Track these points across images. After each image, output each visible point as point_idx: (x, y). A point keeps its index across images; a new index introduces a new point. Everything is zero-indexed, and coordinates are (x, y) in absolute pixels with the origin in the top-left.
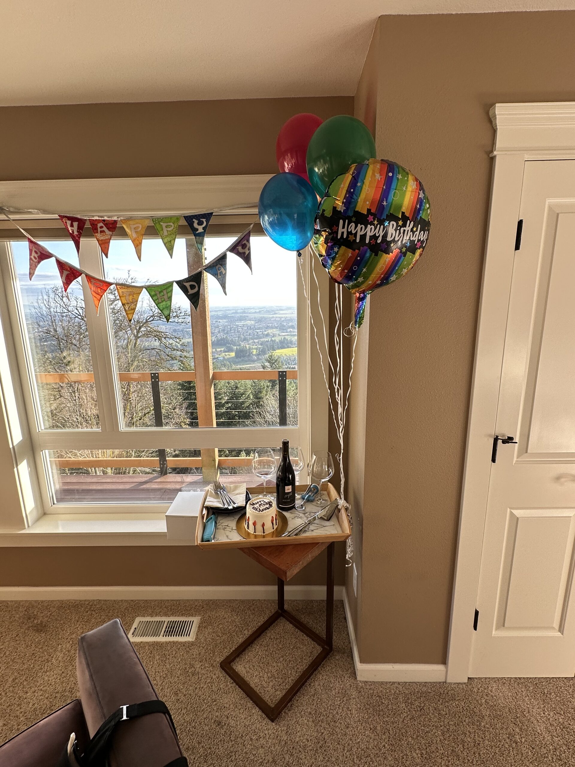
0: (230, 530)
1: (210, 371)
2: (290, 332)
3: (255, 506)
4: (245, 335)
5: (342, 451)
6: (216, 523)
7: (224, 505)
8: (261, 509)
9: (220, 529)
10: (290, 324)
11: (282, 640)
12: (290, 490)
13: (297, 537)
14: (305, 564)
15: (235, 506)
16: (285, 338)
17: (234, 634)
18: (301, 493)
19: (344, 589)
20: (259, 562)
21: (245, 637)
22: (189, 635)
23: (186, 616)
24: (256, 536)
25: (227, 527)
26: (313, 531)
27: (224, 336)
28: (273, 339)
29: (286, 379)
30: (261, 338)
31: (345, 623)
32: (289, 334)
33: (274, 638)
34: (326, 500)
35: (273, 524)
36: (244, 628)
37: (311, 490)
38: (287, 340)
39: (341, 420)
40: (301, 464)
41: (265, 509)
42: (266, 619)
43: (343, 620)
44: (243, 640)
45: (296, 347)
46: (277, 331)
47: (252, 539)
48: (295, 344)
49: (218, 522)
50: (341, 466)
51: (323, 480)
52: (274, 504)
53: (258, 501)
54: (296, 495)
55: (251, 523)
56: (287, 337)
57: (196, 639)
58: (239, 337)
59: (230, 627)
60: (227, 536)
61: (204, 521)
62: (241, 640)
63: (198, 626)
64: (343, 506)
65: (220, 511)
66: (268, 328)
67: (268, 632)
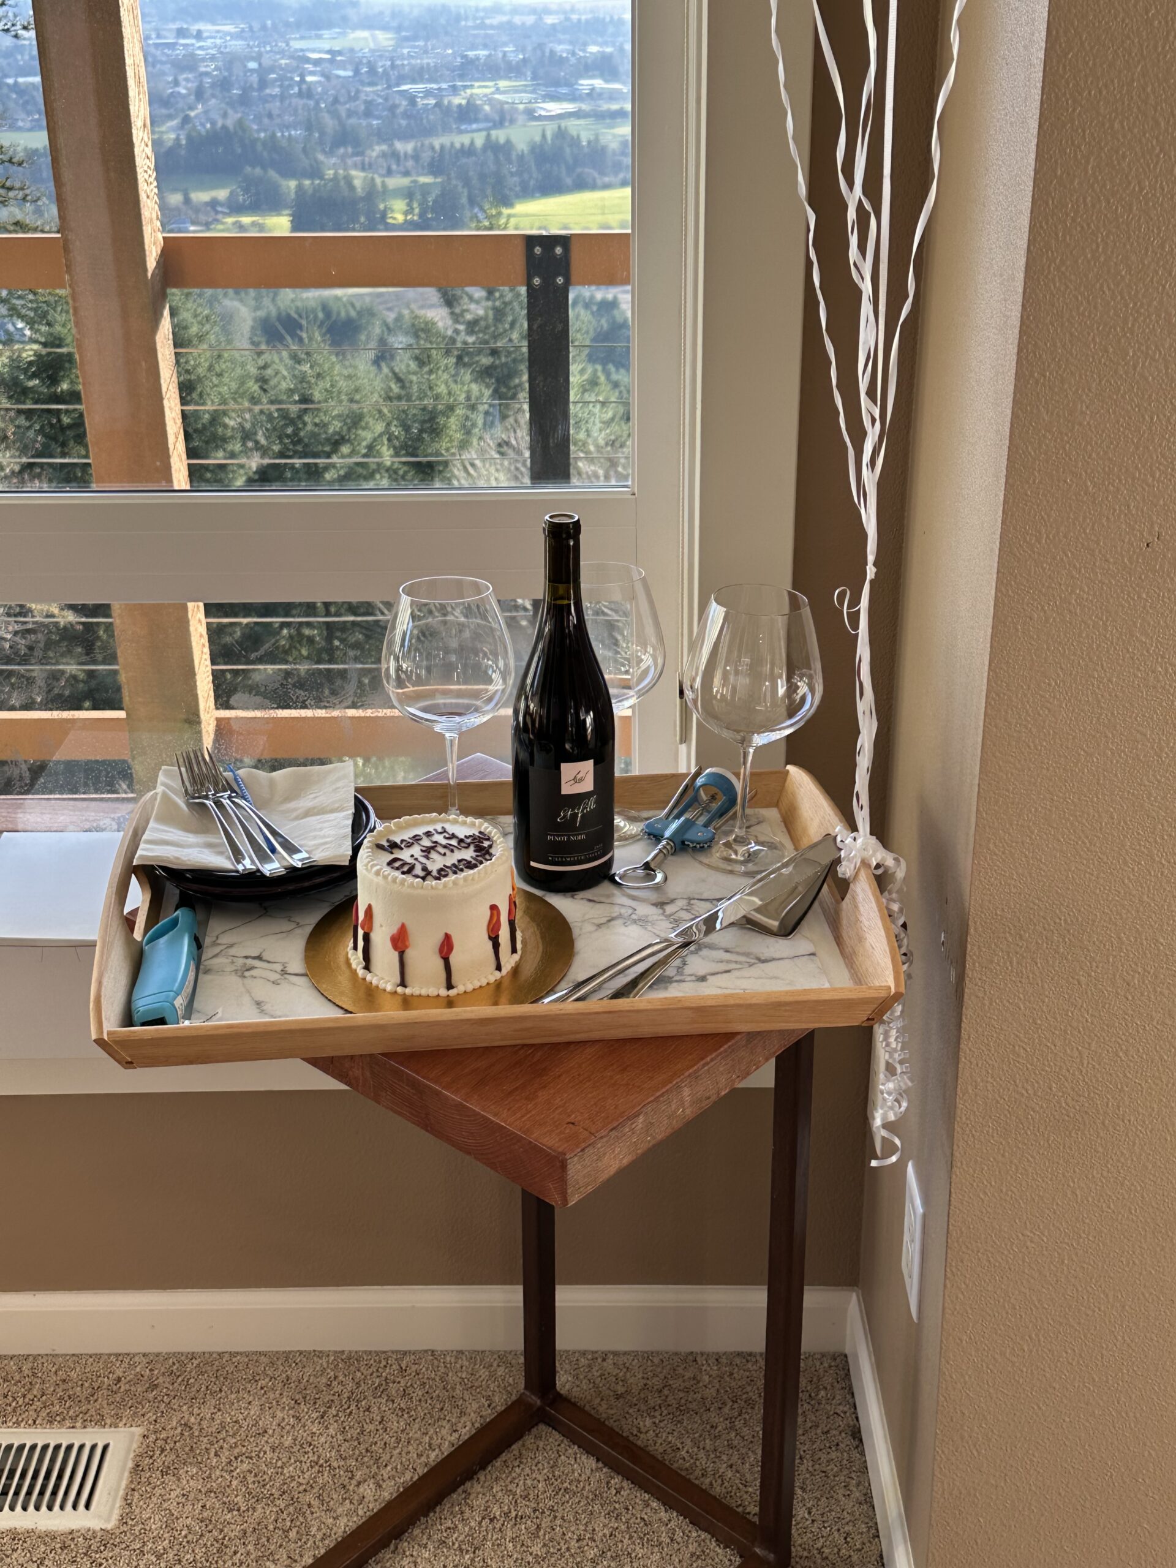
0: (276, 976)
1: (147, 230)
2: (593, 94)
3: (405, 855)
4: (342, 110)
5: (871, 571)
6: (198, 944)
7: (238, 855)
8: (434, 867)
9: (221, 971)
10: (593, 49)
11: (545, 1523)
12: (588, 785)
13: (623, 1003)
14: (661, 1132)
15: (297, 860)
16: (561, 134)
17: (308, 1498)
18: (645, 814)
19: (852, 1302)
20: (427, 1124)
21: (363, 1513)
22: (87, 1506)
23: (68, 1423)
24: (407, 1002)
25: (256, 963)
26: (703, 979)
27: (225, 115)
28: (500, 135)
29: (568, 283)
30: (430, 131)
31: (855, 1454)
32: (585, 107)
33: (507, 1514)
34: (772, 846)
35: (496, 946)
36: (358, 1475)
37: (696, 799)
38: (575, 142)
39: (871, 393)
40: (647, 660)
41: (456, 869)
42: (466, 1431)
43: (847, 1441)
44: (354, 1522)
45: (623, 184)
46: (517, 91)
47: (391, 1014)
48: (617, 167)
49: (208, 941)
50: (863, 650)
51: (760, 739)
52: (504, 849)
53: (420, 831)
54: (619, 821)
55: (381, 939)
56: (574, 126)
57: (123, 1521)
58: (309, 127)
59: (289, 1471)
60: (258, 1004)
61: (138, 935)
62: (344, 1525)
63: (130, 1464)
64: (865, 863)
65: (218, 890)
66: (468, 69)
67: (477, 1488)
